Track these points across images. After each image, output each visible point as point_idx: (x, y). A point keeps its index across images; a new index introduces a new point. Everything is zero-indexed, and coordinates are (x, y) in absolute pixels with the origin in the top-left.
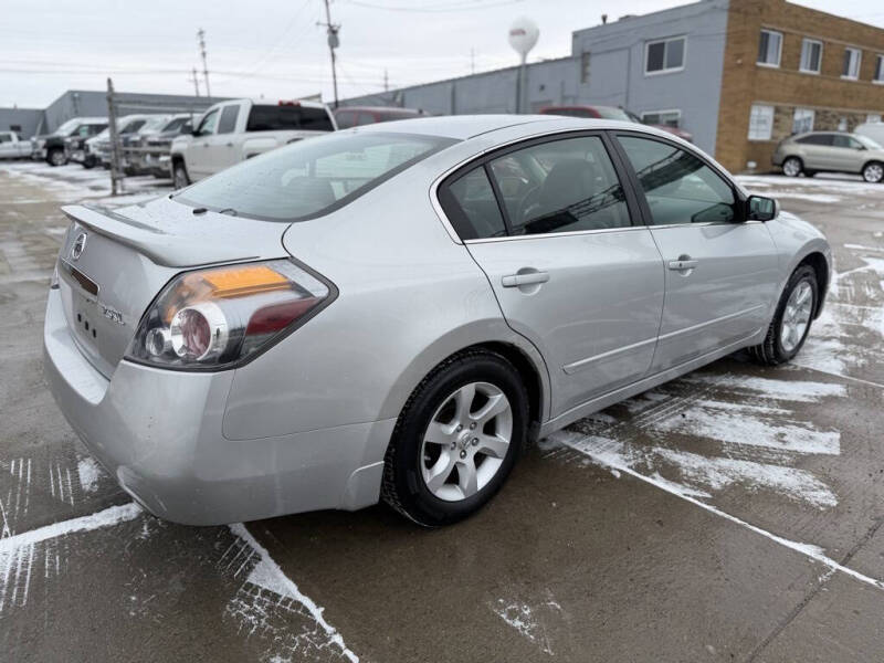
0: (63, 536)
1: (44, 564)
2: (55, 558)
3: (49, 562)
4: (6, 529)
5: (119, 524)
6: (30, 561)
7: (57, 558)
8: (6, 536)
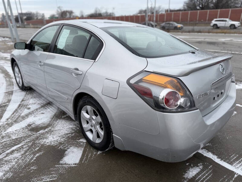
0: (224, 161)
1: (236, 158)
2: (232, 157)
3: (234, 158)
4: (236, 176)
5: (209, 151)
6: (238, 162)
7: (231, 157)
8: (238, 174)
